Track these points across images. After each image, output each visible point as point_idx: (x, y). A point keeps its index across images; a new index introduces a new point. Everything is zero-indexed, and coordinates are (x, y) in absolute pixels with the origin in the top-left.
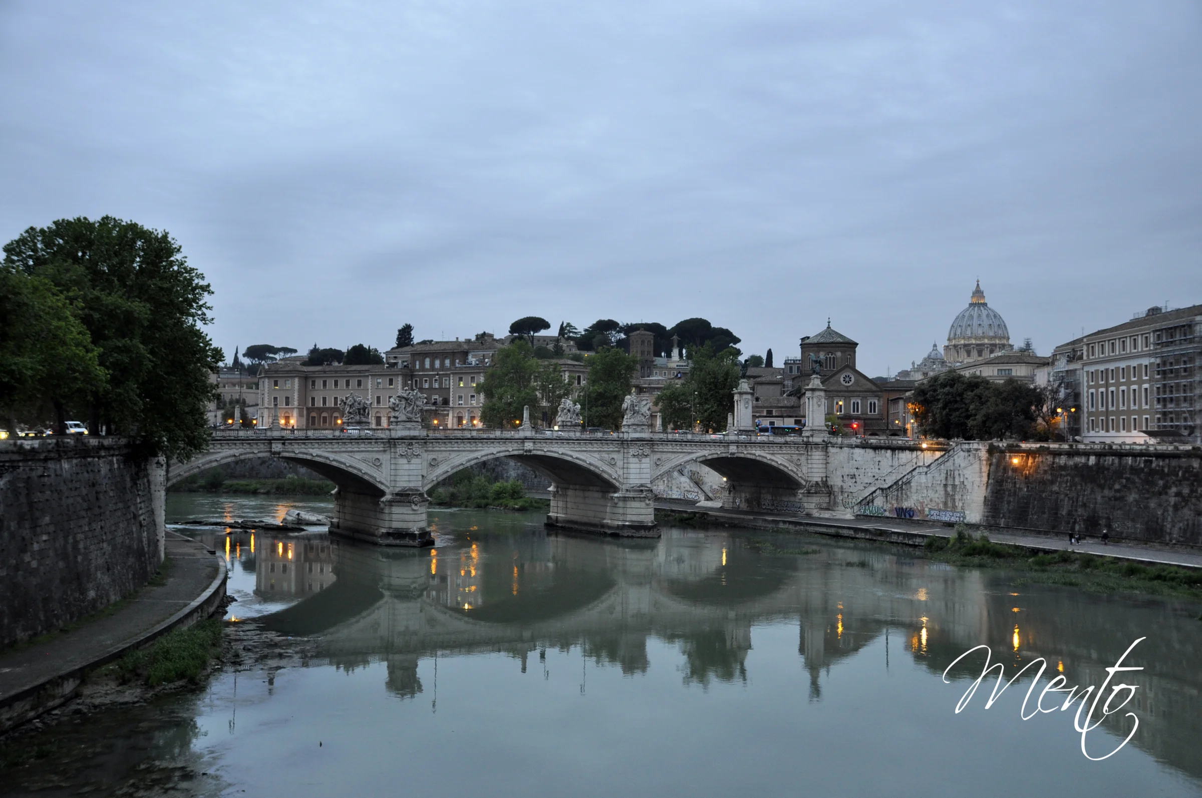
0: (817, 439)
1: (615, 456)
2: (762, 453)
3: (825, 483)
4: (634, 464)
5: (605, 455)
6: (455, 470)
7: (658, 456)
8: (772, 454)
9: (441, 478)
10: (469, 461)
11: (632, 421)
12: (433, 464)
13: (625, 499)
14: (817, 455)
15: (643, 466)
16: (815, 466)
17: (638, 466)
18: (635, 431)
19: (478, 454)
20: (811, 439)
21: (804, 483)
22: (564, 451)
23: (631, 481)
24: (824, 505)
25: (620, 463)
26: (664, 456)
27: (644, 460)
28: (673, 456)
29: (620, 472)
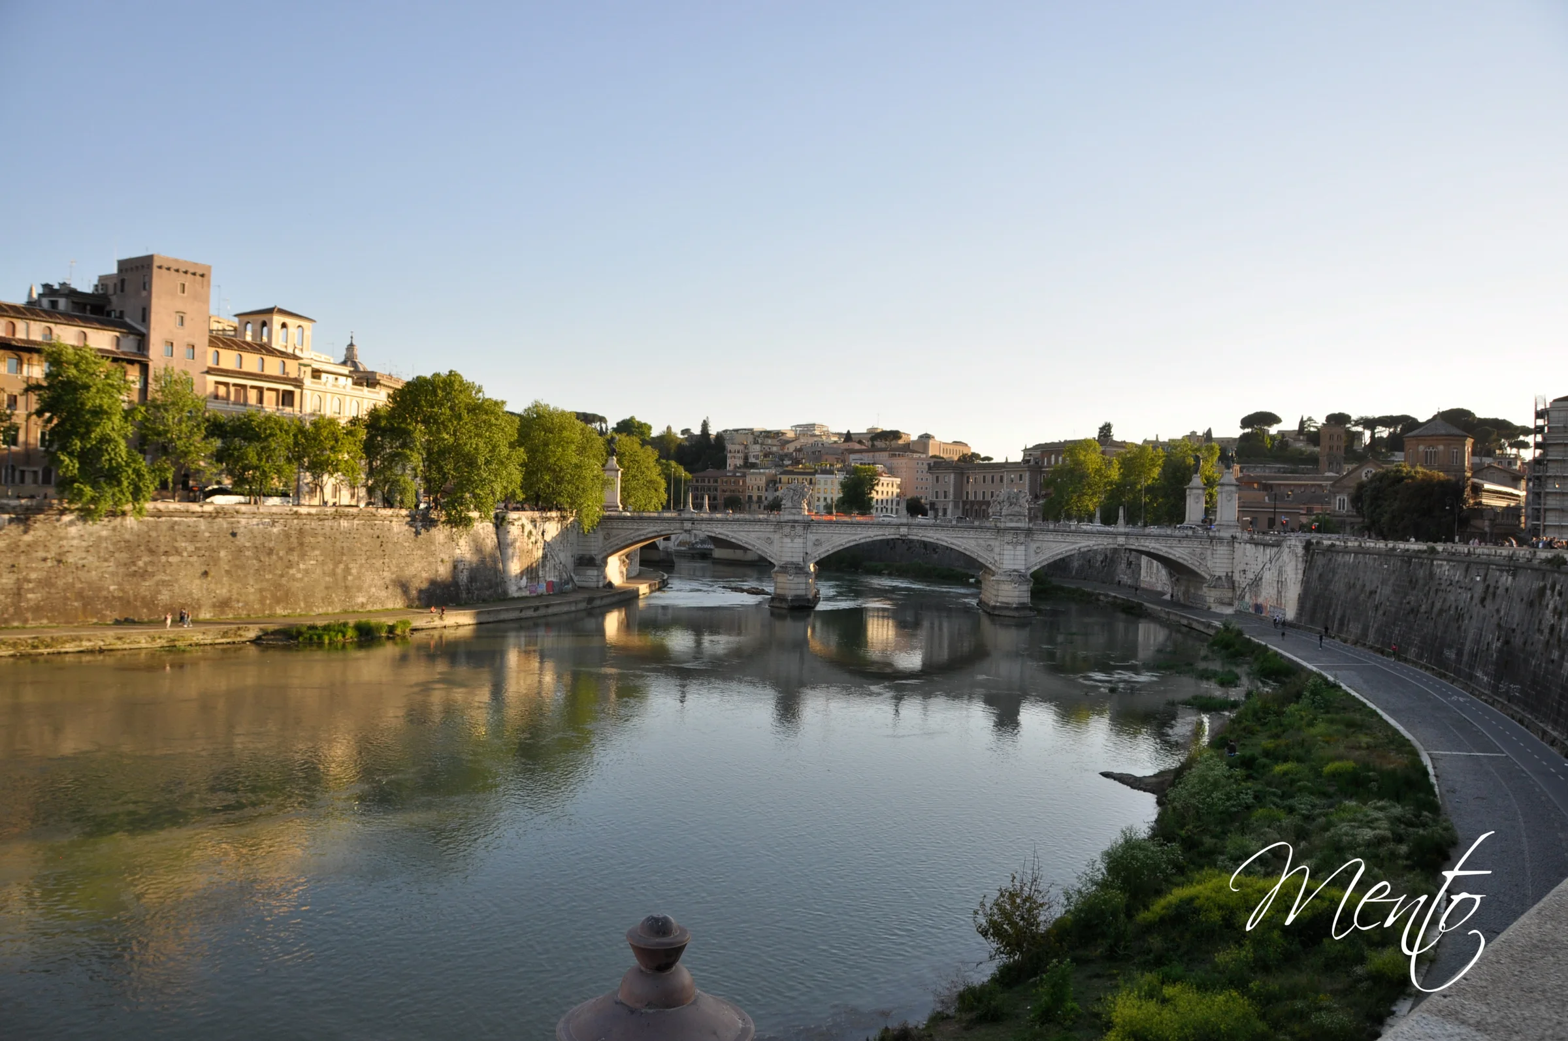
0: (1226, 534)
1: (992, 543)
2: (1157, 546)
3: (1230, 578)
4: (1008, 551)
5: (981, 542)
6: (836, 550)
7: (1038, 544)
8: (1170, 547)
9: (823, 556)
10: (849, 542)
11: (1009, 512)
12: (817, 543)
13: (998, 582)
14: (1222, 550)
15: (1017, 553)
16: (1218, 561)
17: (1012, 552)
18: (1011, 520)
19: (857, 537)
20: (1217, 534)
21: (1208, 577)
22: (939, 537)
23: (1004, 566)
24: (1227, 600)
25: (997, 550)
26: (1045, 544)
27: (1019, 548)
28: (1054, 545)
29: (997, 558)
